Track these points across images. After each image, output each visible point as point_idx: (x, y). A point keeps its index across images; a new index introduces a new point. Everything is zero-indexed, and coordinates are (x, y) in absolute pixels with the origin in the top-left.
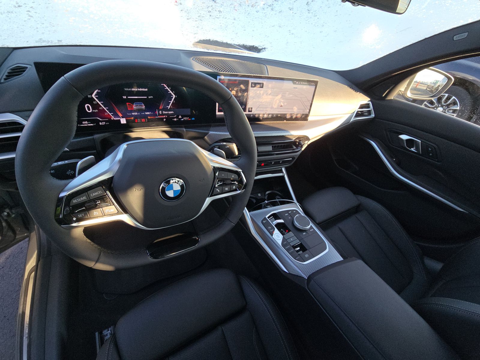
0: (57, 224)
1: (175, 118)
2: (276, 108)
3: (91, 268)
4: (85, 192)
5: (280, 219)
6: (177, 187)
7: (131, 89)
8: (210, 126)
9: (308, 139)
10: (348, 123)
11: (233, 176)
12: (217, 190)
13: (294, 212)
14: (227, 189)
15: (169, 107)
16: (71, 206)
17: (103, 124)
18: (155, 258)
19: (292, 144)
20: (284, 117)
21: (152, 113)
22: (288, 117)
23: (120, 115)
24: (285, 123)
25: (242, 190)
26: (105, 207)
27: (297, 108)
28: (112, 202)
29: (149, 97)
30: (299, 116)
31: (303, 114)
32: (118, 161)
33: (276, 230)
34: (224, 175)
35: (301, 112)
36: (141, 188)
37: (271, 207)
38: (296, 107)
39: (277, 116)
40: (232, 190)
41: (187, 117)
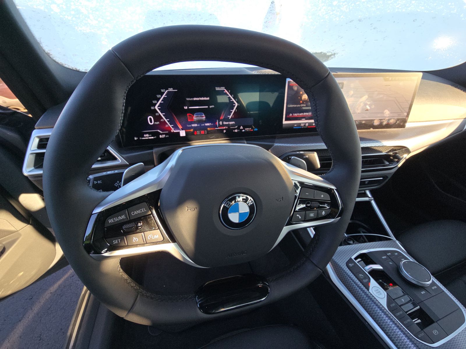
0: (85, 253)
1: (235, 129)
2: (360, 112)
3: (122, 318)
4: (126, 209)
5: (375, 264)
6: (244, 208)
7: (192, 99)
8: (274, 138)
9: (408, 151)
10: (461, 131)
11: (322, 196)
12: (298, 215)
13: (396, 254)
14: (312, 215)
15: (230, 117)
16: (105, 228)
17: (163, 137)
18: (206, 312)
19: (383, 159)
20: (370, 123)
21: (212, 124)
22: (376, 123)
23: (180, 127)
24: (371, 132)
25: (336, 218)
26: (148, 232)
27: (389, 112)
28: (157, 225)
29: (211, 107)
30: (392, 121)
31: (398, 120)
32: (169, 169)
33: (372, 280)
34: (308, 195)
35: (394, 117)
36: (195, 207)
37: (355, 244)
38: (388, 110)
39: (360, 122)
40: (320, 216)
41: (249, 128)
